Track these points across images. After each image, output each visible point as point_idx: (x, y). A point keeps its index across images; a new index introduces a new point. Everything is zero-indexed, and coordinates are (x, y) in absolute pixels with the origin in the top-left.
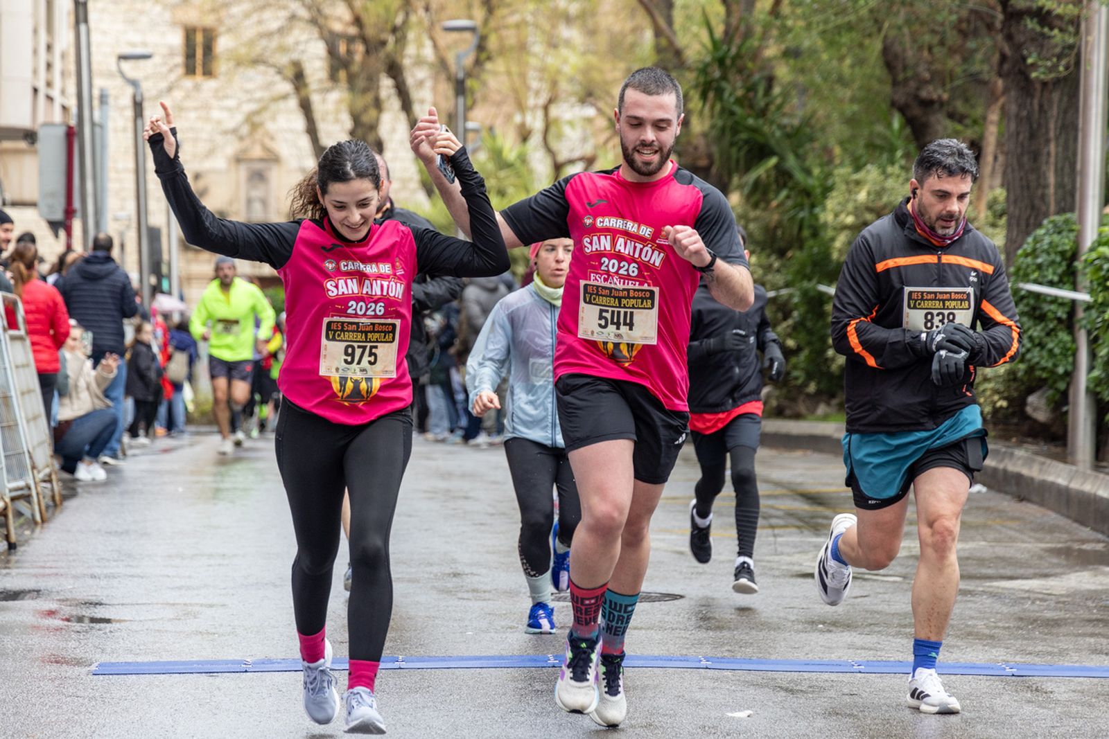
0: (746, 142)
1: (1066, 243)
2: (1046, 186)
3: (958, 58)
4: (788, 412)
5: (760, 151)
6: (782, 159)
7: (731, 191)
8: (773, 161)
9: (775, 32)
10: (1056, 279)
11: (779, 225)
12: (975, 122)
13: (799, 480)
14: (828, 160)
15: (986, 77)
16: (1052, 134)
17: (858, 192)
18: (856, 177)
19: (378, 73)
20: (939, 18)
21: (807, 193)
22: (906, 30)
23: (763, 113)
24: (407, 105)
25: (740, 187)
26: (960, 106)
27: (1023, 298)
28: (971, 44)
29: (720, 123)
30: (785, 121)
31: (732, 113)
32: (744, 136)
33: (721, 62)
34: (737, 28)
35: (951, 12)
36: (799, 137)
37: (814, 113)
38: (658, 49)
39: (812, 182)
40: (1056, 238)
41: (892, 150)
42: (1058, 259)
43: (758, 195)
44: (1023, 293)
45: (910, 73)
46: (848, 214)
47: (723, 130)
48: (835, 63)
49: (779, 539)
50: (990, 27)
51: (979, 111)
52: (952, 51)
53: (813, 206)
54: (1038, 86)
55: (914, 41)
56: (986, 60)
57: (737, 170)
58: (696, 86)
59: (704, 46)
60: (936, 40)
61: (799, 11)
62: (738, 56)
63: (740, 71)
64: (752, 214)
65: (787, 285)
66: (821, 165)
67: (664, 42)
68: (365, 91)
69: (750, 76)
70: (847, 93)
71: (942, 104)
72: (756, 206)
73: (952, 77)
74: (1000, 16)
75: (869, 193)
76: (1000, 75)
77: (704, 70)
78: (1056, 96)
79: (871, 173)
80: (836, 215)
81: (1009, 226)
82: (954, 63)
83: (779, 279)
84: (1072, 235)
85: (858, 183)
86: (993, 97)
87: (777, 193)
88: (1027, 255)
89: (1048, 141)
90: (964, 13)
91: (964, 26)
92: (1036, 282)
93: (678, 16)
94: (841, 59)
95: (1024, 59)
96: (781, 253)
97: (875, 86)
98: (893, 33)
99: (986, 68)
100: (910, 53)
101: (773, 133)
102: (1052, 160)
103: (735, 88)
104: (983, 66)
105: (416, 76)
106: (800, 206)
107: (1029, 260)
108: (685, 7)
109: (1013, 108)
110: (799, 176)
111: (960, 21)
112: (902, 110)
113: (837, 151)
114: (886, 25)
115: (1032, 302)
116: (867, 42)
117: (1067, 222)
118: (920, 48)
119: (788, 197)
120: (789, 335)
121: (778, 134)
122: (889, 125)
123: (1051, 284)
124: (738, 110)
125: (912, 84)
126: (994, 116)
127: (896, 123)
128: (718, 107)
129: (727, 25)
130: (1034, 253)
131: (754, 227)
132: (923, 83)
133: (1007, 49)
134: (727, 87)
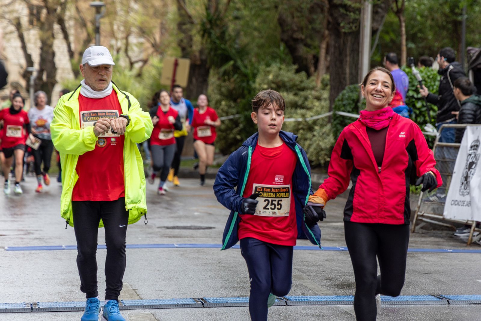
0: (221, 54)
1: (354, 96)
2: (345, 74)
5: (226, 58)
6: (236, 62)
8: (232, 63)
10: (350, 110)
11: (234, 89)
12: (315, 48)
15: (320, 30)
16: (348, 52)
17: (268, 75)
18: (268, 69)
19: (53, 22)
20: (302, 6)
21: (246, 75)
24: (66, 37)
26: (309, 41)
27: (337, 118)
28: (315, 17)
29: (210, 46)
30: (236, 46)
31: (215, 43)
32: (219, 52)
33: (210, 22)
35: (307, 3)
36: (242, 52)
38: (181, 15)
39: (248, 71)
40: (351, 94)
42: (351, 102)
43: (226, 76)
44: (338, 116)
45: (289, 28)
46: (265, 84)
47: (211, 50)
50: (322, 11)
51: (316, 43)
53: (248, 81)
56: (320, 23)
58: (199, 32)
62: (216, 20)
63: (217, 26)
64: (223, 84)
65: (238, 113)
68: (48, 30)
71: (302, 40)
72: (224, 81)
74: (327, 6)
75: (273, 76)
76: (328, 29)
77: (203, 25)
78: (349, 38)
79: (275, 67)
80: (260, 84)
81: (331, 89)
83: (234, 111)
84: (357, 93)
85: (269, 72)
86: (323, 37)
87: (233, 76)
88: (339, 101)
89: (346, 56)
90: (313, 4)
92: (343, 111)
95: (339, 24)
96: (235, 100)
98: (283, 12)
99: (320, 26)
100: (289, 20)
101: (232, 51)
102: (348, 63)
103: (215, 32)
105: (70, 24)
106: (243, 81)
107: (340, 103)
109: (332, 43)
110: (243, 69)
111: (311, 7)
112: (286, 43)
114: (280, 8)
115: (341, 119)
117: (355, 88)
118: (293, 17)
119: (238, 77)
120: (239, 134)
121: (234, 51)
122: (279, 47)
123: (349, 112)
124: (218, 42)
125: (290, 32)
126: (324, 46)
127: (282, 47)
128: (209, 41)
130: (342, 100)
131: (223, 90)
132: (294, 31)
133: (331, 19)
134: (212, 32)
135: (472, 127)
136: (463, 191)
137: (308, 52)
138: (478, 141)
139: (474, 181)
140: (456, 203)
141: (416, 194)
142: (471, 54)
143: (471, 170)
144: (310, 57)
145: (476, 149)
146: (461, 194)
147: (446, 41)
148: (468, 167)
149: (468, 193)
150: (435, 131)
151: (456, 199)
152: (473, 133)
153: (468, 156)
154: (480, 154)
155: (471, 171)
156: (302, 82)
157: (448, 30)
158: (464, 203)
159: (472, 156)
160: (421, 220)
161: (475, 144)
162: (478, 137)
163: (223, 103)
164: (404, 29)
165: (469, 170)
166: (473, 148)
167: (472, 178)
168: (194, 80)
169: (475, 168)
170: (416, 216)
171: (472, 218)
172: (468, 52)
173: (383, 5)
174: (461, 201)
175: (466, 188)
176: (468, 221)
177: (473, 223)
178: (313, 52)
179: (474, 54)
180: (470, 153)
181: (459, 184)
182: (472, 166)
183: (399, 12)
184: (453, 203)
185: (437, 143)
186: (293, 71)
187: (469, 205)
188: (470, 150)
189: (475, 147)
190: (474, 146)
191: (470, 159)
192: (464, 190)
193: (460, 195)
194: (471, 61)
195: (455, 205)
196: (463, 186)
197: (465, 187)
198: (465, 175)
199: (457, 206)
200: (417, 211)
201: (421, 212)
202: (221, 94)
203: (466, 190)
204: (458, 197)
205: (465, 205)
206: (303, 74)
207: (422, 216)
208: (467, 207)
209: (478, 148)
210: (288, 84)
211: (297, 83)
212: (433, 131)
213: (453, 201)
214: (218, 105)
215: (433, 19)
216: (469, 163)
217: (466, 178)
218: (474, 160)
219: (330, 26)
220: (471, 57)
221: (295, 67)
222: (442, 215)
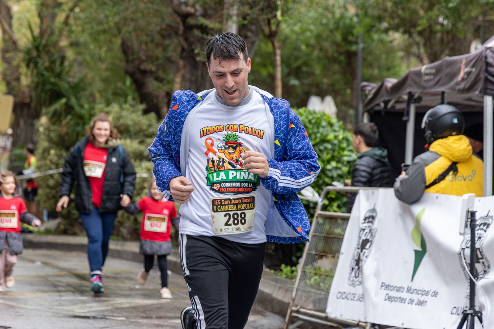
0: (50, 90)
3: (160, 49)
4: (69, 232)
5: (57, 95)
6: (68, 99)
7: (42, 116)
8: (64, 101)
9: (65, 33)
11: (67, 134)
12: (169, 83)
13: (74, 267)
14: (92, 100)
15: (174, 59)
18: (107, 109)
20: (151, 28)
21: (81, 117)
22: (133, 34)
23: (59, 76)
25: (46, 114)
26: (161, 74)
28: (167, 42)
29: (36, 80)
30: (70, 80)
31: (42, 75)
32: (48, 87)
33: (37, 48)
34: (46, 30)
35: (157, 25)
36: (77, 88)
37: (85, 76)
38: (4, 41)
39: (84, 112)
41: (126, 96)
43: (56, 118)
45: (135, 56)
47: (38, 83)
48: (97, 50)
49: (63, 298)
50: (177, 33)
51: (171, 77)
52: (158, 45)
53: (84, 124)
54: (201, 65)
55: (138, 39)
56: (175, 50)
57: (45, 105)
58: (24, 60)
59: (28, 39)
60: (149, 39)
61: (79, 22)
62: (46, 45)
63: (48, 52)
64: (53, 128)
66: (89, 103)
67: (7, 37)
69: (52, 55)
70: (104, 66)
71: (151, 72)
72: (54, 124)
73: (157, 59)
74: (181, 28)
75: (113, 118)
76: (182, 58)
77: (28, 52)
79: (115, 108)
82: (158, 52)
86: (178, 70)
87: (66, 116)
90: (164, 26)
91: (163, 32)
93: (15, 23)
94: (100, 48)
95: (193, 50)
96: (67, 149)
97: (117, 62)
98: (127, 35)
99: (174, 54)
100: (136, 46)
101: (64, 86)
103: (44, 62)
104: (173, 52)
106: (77, 124)
108: (19, 19)
109: (188, 76)
110: (77, 109)
111: (162, 29)
112: (131, 75)
113: (98, 96)
114: (124, 30)
116: (114, 40)
118: (141, 44)
119: (71, 119)
121: (66, 86)
122: (124, 83)
124: (46, 73)
125: (137, 62)
126: (178, 80)
127: (128, 82)
128: (35, 72)
129: (41, 28)
131: (53, 135)
132: (142, 61)
133: (185, 45)
134: (40, 61)
135: (366, 191)
136: (353, 280)
137: (159, 88)
138: (374, 210)
139: (368, 266)
140: (343, 296)
141: (292, 278)
142: (367, 92)
143: (364, 250)
144: (162, 93)
145: (371, 222)
146: (350, 283)
147: (337, 76)
148: (360, 247)
149: (361, 283)
150: (316, 195)
151: (344, 291)
152: (368, 199)
153: (360, 231)
154: (376, 229)
155: (365, 253)
156: (150, 126)
157: (339, 62)
158: (354, 297)
159: (366, 231)
160: (297, 317)
161: (371, 214)
162: (375, 205)
163: (52, 152)
164: (278, 58)
165: (362, 251)
166: (367, 220)
167: (365, 261)
168: (22, 122)
169: (371, 248)
170: (289, 312)
171: (365, 318)
172: (363, 89)
173: (253, 28)
174: (350, 294)
175: (357, 275)
176: (360, 322)
177: (367, 326)
178: (166, 88)
179: (370, 91)
180: (364, 228)
181: (349, 270)
182: (366, 245)
183: (272, 36)
184: (339, 295)
185: (319, 211)
186: (140, 113)
187: (362, 299)
188: (363, 223)
189: (370, 219)
190: (369, 217)
191: (363, 235)
192: (354, 278)
193: (350, 285)
194: (366, 101)
195: (343, 299)
196: (353, 273)
197: (355, 274)
198: (356, 258)
199: (345, 300)
200: (291, 305)
201: (297, 306)
202: (50, 140)
203: (357, 279)
204: (347, 288)
205: (356, 299)
206: (152, 115)
207: (298, 312)
208: (358, 302)
209: (374, 220)
210: (132, 129)
211: (144, 127)
212: (314, 195)
213: (339, 292)
214: (46, 155)
215: (321, 50)
216: (361, 241)
217: (358, 261)
218: (368, 237)
219: (185, 54)
220: (366, 96)
221: (142, 107)
222: (324, 311)
